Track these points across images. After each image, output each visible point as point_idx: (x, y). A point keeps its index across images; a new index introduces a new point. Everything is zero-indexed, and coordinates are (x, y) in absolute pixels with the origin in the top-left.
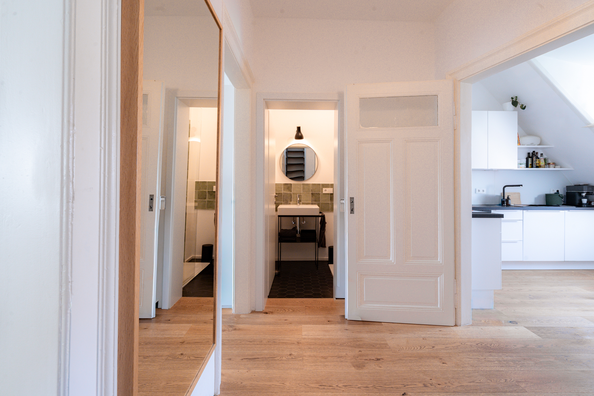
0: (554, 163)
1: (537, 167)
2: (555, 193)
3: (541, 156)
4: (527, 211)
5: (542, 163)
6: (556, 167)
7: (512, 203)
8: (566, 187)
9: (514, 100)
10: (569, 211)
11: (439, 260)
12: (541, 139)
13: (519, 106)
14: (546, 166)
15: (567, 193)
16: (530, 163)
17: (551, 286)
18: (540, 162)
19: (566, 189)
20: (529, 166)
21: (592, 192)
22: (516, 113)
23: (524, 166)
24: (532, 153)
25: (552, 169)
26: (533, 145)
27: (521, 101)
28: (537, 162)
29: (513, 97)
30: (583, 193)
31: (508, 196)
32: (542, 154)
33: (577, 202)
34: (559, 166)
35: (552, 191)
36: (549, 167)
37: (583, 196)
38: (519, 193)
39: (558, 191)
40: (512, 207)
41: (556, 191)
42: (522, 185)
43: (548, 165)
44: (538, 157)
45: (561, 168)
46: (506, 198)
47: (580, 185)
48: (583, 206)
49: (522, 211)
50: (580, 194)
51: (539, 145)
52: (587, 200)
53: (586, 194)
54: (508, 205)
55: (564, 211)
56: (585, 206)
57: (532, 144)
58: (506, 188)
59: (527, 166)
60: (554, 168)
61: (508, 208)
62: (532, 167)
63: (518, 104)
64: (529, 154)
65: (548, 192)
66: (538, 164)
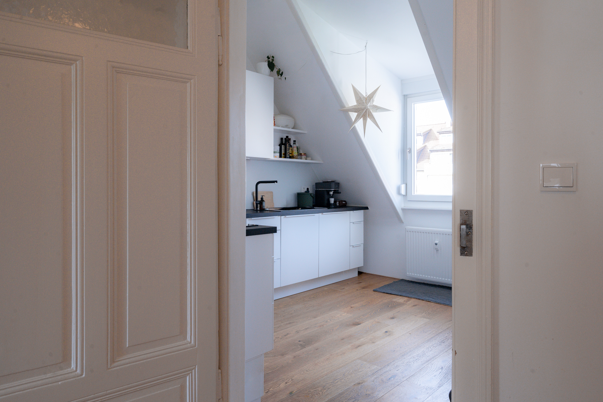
0: (305, 154)
1: (290, 157)
2: (306, 192)
3: (294, 144)
4: (284, 217)
5: (295, 153)
6: (308, 158)
7: (266, 205)
8: (315, 184)
9: (270, 60)
10: (323, 214)
11: (189, 339)
12: (295, 121)
13: (275, 70)
14: (298, 157)
15: (316, 191)
16: (283, 152)
17: (315, 317)
18: (293, 151)
19: (315, 186)
20: (283, 155)
21: (338, 190)
22: (272, 79)
23: (278, 155)
24: (285, 138)
25: (303, 161)
26: (288, 127)
27: (278, 63)
28: (290, 151)
29: (269, 56)
30: (331, 191)
31: (262, 196)
32: (295, 141)
33: (326, 202)
34: (310, 158)
35: (303, 190)
36: (301, 159)
37: (331, 195)
38: (272, 192)
39: (308, 189)
40: (266, 212)
41: (306, 190)
42: (276, 182)
43: (300, 156)
44: (291, 144)
45: (312, 160)
46: (259, 199)
47: (328, 182)
48: (331, 206)
49: (279, 217)
50: (328, 192)
51: (293, 128)
52: (334, 199)
53: (333, 192)
54: (262, 210)
55: (318, 214)
56: (333, 206)
57: (286, 126)
58: (260, 185)
59: (280, 157)
60: (306, 159)
61: (261, 214)
62: (285, 157)
63: (275, 68)
64: (282, 139)
65: (299, 191)
66: (291, 154)
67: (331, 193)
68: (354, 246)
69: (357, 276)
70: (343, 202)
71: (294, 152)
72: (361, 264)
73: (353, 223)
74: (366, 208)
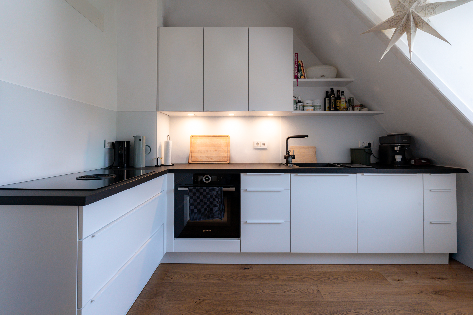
0: (360, 104)
1: (337, 110)
2: (365, 147)
3: (342, 95)
6: (362, 109)
8: (378, 139)
12: (337, 70)
14: (349, 108)
15: (380, 146)
16: (327, 105)
20: (327, 108)
21: (411, 145)
22: (291, 29)
23: (321, 108)
24: (331, 91)
25: (356, 112)
28: (338, 103)
30: (396, 146)
32: (343, 92)
33: (390, 160)
35: (362, 145)
36: (353, 110)
37: (396, 151)
38: (314, 147)
39: (370, 144)
41: (367, 145)
42: (307, 136)
43: (351, 108)
45: (369, 110)
50: (393, 148)
51: (335, 77)
52: (402, 157)
53: (399, 148)
56: (400, 166)
57: (323, 77)
59: (324, 110)
60: (360, 110)
62: (330, 110)
64: (327, 92)
66: (339, 106)
67: (397, 149)
68: (432, 222)
69: (448, 263)
70: (422, 161)
71: (342, 104)
72: (455, 251)
73: (431, 191)
74: (465, 171)
